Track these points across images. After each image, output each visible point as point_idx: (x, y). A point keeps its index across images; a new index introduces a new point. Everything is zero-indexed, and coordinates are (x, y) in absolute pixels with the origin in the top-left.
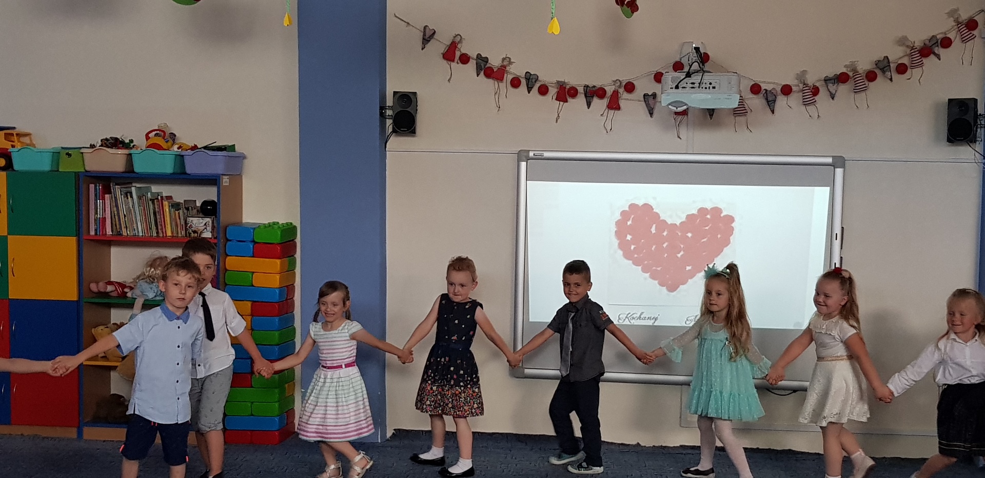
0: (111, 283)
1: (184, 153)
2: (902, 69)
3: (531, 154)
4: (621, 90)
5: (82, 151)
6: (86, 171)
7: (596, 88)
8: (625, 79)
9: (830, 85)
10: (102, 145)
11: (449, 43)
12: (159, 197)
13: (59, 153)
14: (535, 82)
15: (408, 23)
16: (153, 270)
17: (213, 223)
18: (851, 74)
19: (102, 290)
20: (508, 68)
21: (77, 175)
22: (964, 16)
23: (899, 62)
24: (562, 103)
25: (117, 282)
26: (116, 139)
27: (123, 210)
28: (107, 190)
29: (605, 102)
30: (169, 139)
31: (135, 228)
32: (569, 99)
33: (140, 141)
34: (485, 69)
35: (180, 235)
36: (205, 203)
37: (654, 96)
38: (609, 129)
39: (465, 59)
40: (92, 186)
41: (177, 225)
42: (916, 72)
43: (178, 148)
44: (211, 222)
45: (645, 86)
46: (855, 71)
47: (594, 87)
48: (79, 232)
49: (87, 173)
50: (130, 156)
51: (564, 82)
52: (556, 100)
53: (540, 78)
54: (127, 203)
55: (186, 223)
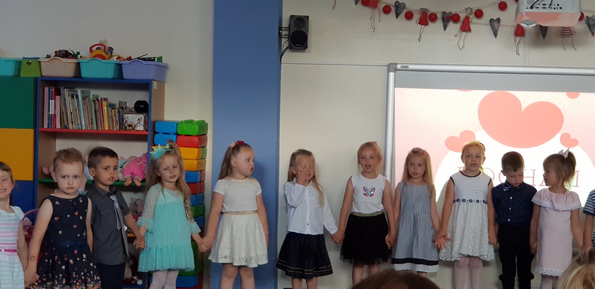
1: (122, 62)
3: (399, 66)
4: (472, 17)
5: (40, 60)
6: (42, 76)
7: (452, 14)
8: (475, 6)
10: (56, 56)
12: (100, 99)
13: (20, 62)
14: (403, 8)
17: (145, 118)
21: (35, 79)
24: (423, 26)
26: (67, 52)
27: (70, 108)
28: (58, 93)
29: (458, 26)
30: (108, 51)
31: (79, 123)
32: (430, 23)
33: (85, 52)
35: (115, 129)
36: (138, 103)
37: (498, 20)
38: (461, 46)
40: (47, 89)
41: (113, 121)
43: (117, 59)
44: (143, 118)
45: (491, 13)
47: (450, 13)
48: (36, 125)
49: (43, 78)
50: (78, 64)
51: (426, 9)
52: (419, 24)
53: (407, 6)
54: (73, 104)
55: (121, 119)
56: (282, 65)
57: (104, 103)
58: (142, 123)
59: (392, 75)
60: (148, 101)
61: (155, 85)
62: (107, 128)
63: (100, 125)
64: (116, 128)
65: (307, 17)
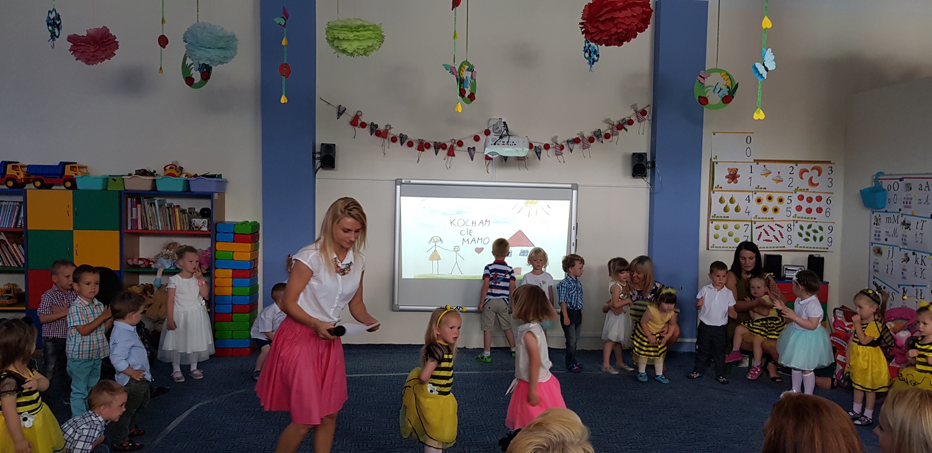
0: (141, 259)
1: (190, 179)
2: (607, 136)
3: (403, 181)
4: (455, 145)
5: (123, 177)
6: (126, 190)
7: (441, 144)
8: (457, 139)
9: (570, 144)
10: (136, 174)
11: (353, 116)
12: (173, 206)
13: (108, 179)
14: (406, 139)
15: (329, 103)
16: (168, 250)
17: (208, 221)
18: (581, 139)
19: (135, 264)
20: (389, 131)
21: (120, 192)
22: (640, 109)
23: (606, 132)
24: (421, 152)
25: (144, 259)
26: (145, 170)
27: (149, 214)
28: (139, 202)
29: (446, 152)
30: (179, 170)
31: (157, 225)
32: (426, 149)
33: (160, 171)
34: (375, 130)
35: (185, 229)
36: (203, 210)
37: (474, 148)
38: (448, 167)
39: (363, 125)
40: (129, 199)
41: (184, 223)
42: (615, 138)
43: (185, 176)
44: (207, 221)
45: (469, 143)
46: (583, 137)
47: (440, 143)
48: (121, 226)
49: (126, 192)
50: (154, 181)
51: (423, 140)
52: (418, 150)
53: (409, 137)
54: (152, 210)
55: (190, 222)
56: (316, 180)
57: (177, 210)
58: (206, 225)
59: (398, 187)
60: (210, 208)
61: (216, 196)
62: (179, 228)
63: (173, 227)
64: (187, 228)
65: (335, 145)
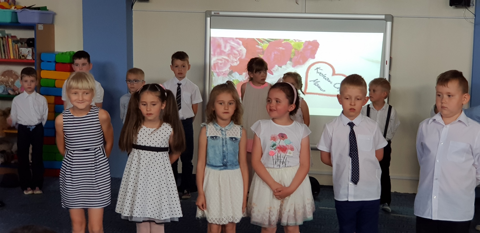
1: (16, 11)
3: (213, 13)
12: (6, 36)
30: (11, 3)
36: (29, 39)
43: (15, 8)
56: (133, 12)
57: (10, 40)
59: (209, 19)
60: (34, 39)
61: (40, 27)
62: (12, 57)
63: (7, 55)
64: (18, 57)
